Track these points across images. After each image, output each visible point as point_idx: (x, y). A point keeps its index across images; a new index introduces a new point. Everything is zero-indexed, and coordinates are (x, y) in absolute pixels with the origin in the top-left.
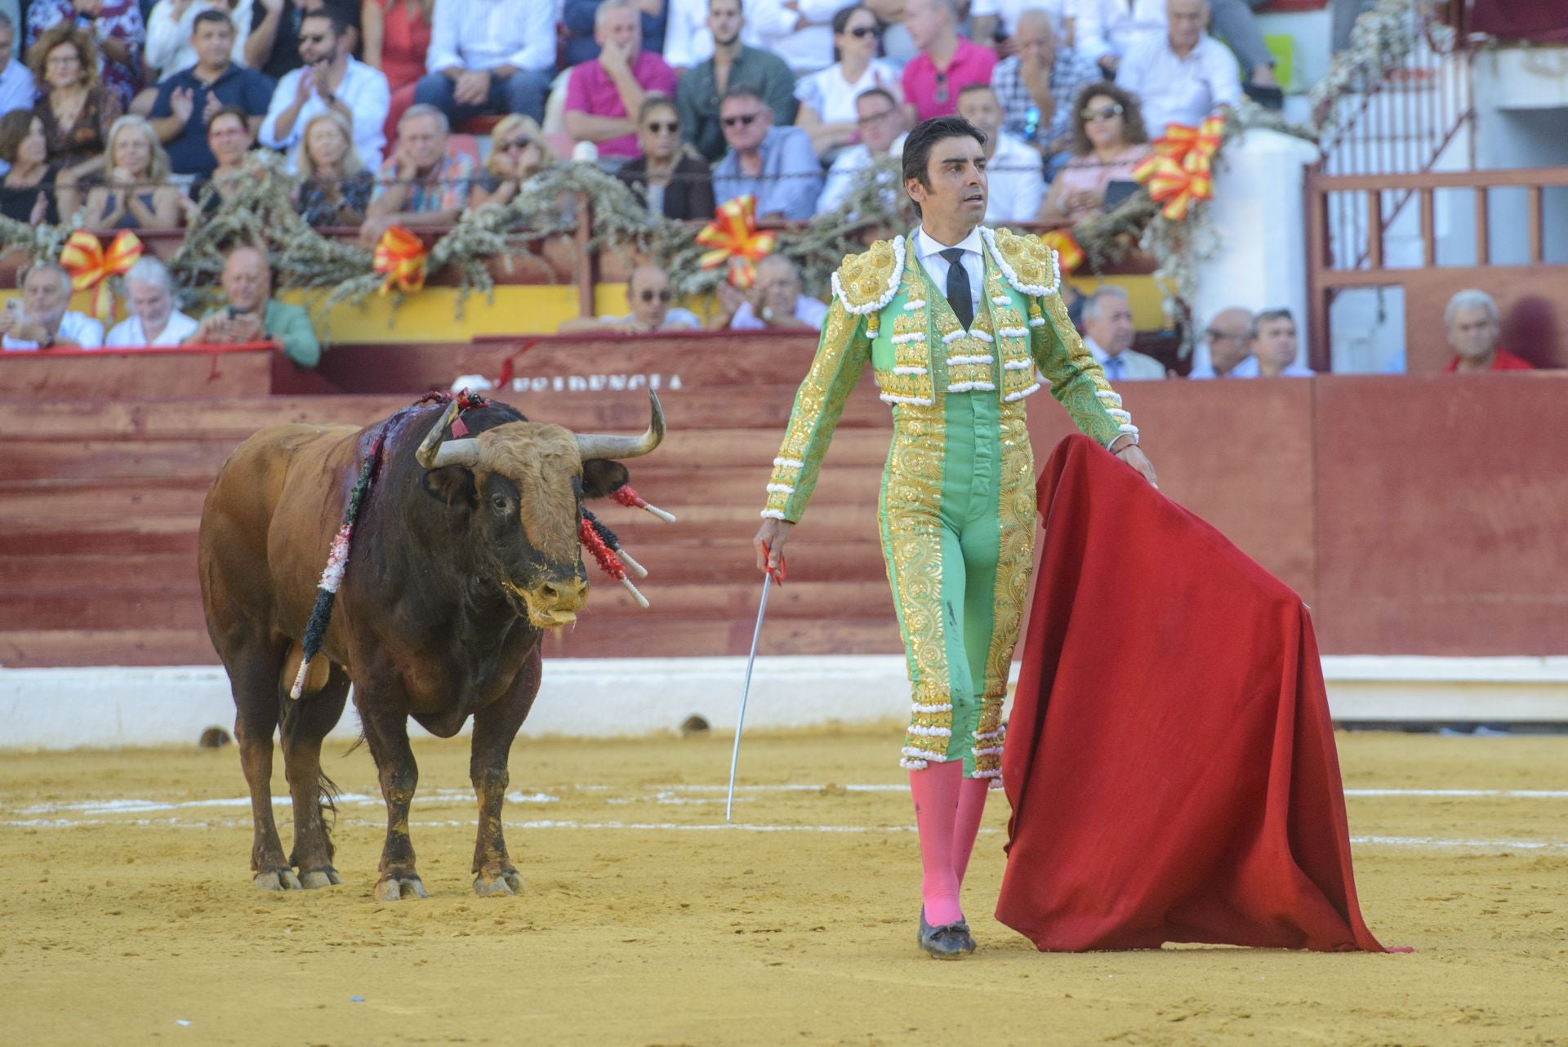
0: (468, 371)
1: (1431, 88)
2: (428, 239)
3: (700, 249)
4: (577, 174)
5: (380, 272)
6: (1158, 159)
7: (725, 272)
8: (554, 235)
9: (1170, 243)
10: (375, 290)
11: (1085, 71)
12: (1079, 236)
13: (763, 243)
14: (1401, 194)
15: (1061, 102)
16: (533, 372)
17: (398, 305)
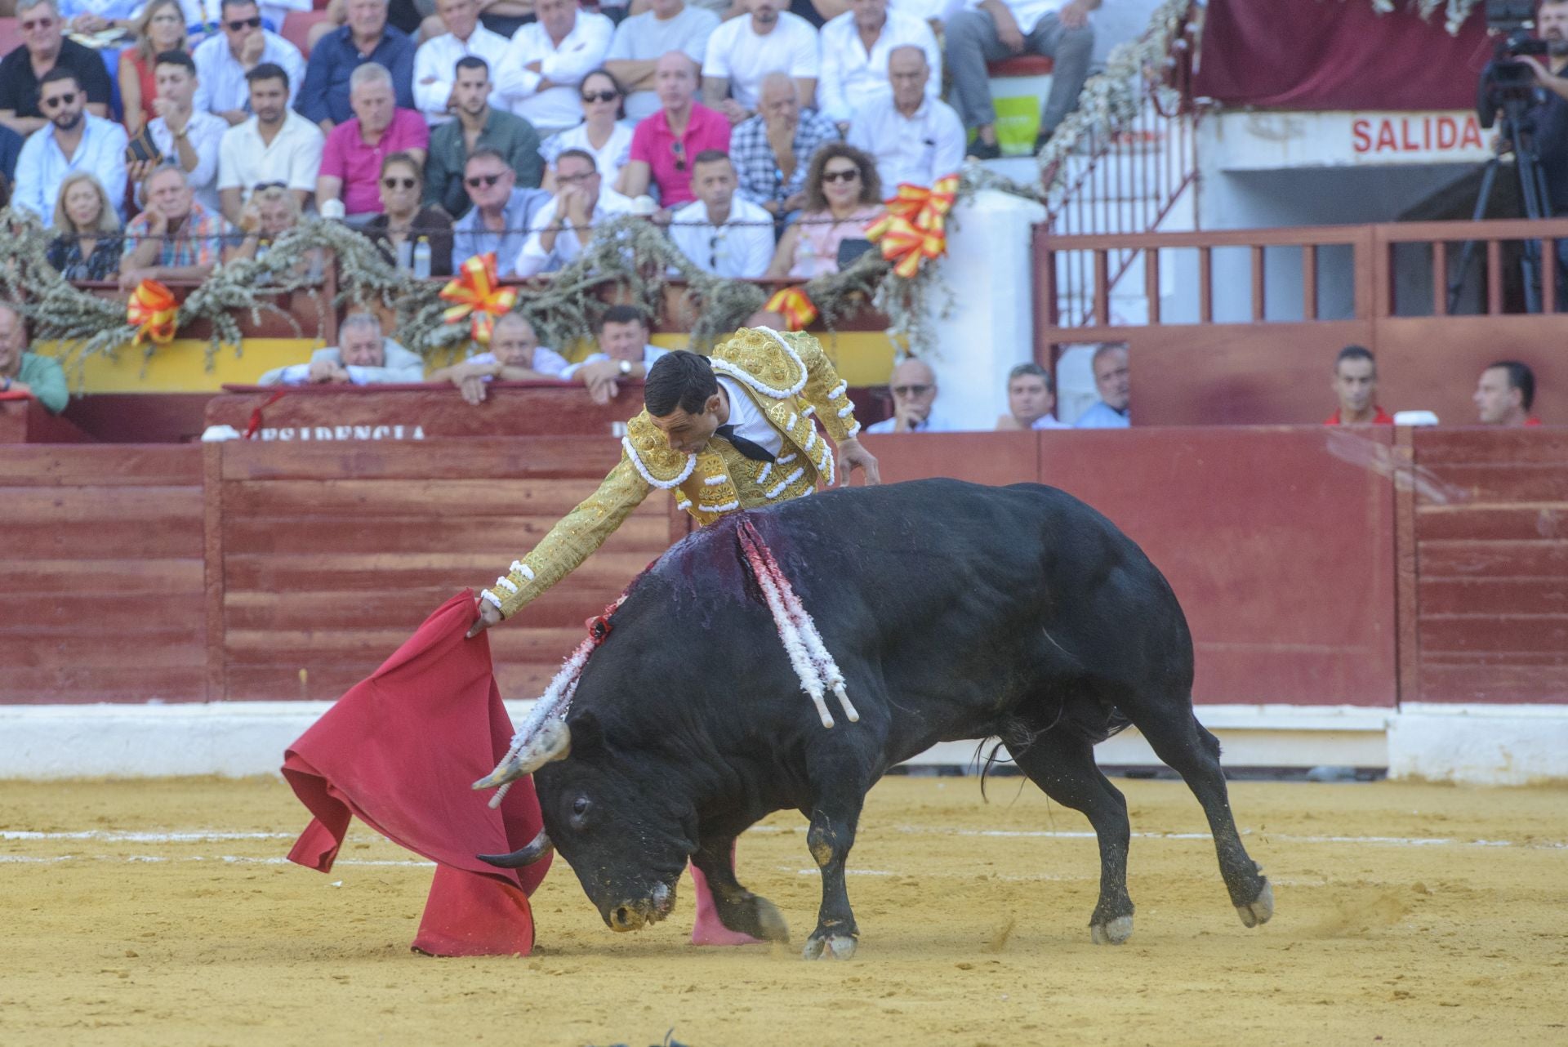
0: (218, 421)
1: (1157, 151)
2: (180, 292)
3: (443, 304)
4: (324, 230)
5: (132, 325)
6: (890, 218)
7: (467, 327)
8: (302, 289)
9: (901, 301)
10: (128, 340)
11: (823, 132)
12: (812, 293)
13: (505, 298)
14: (1127, 253)
15: (801, 163)
16: (281, 422)
17: (150, 355)
